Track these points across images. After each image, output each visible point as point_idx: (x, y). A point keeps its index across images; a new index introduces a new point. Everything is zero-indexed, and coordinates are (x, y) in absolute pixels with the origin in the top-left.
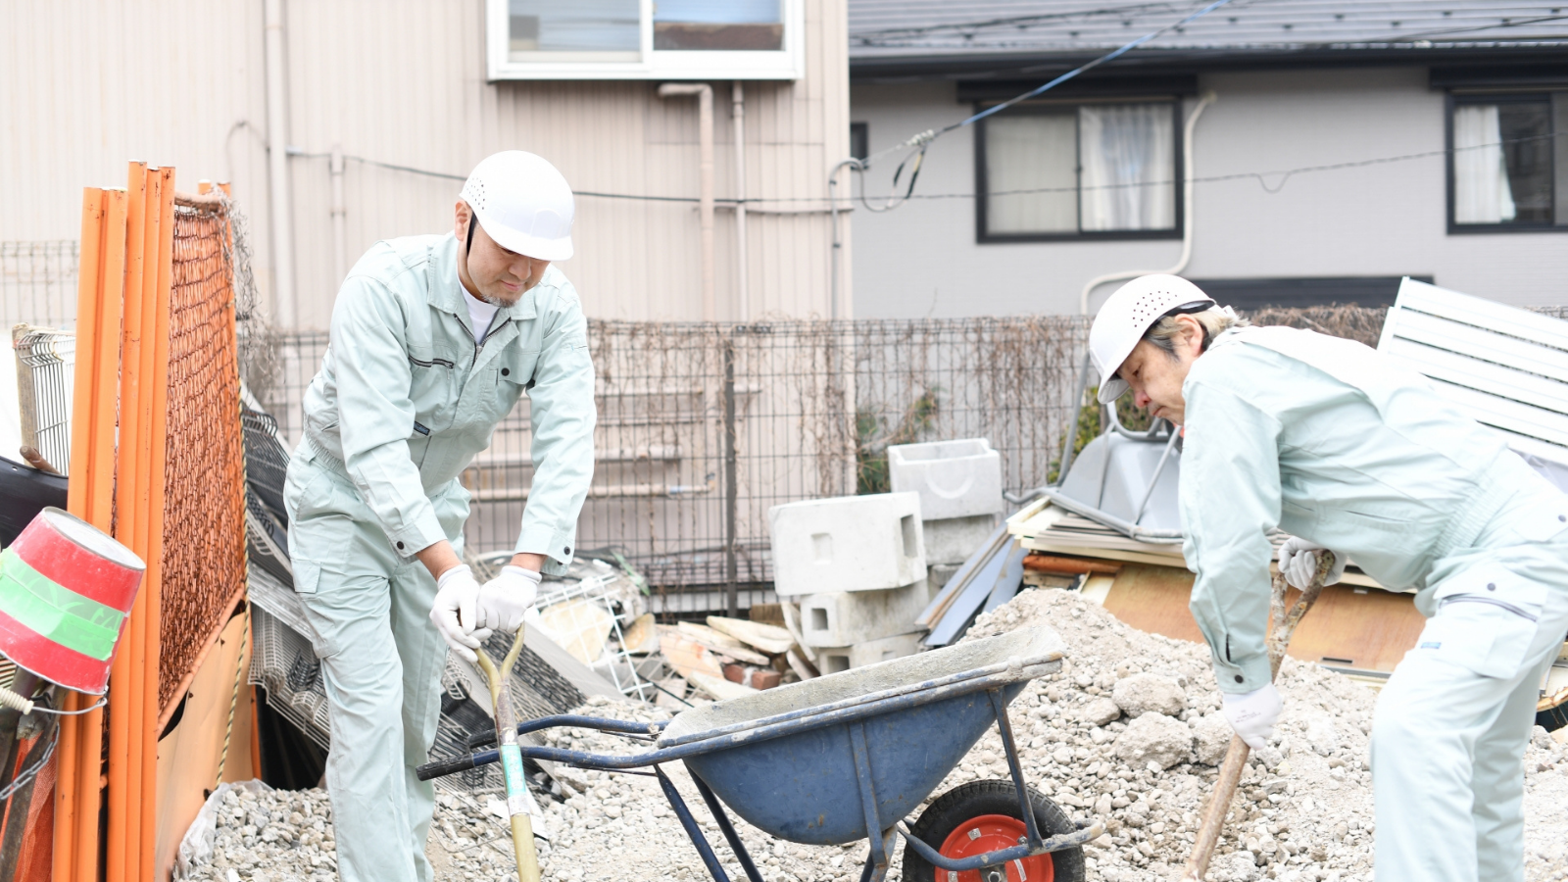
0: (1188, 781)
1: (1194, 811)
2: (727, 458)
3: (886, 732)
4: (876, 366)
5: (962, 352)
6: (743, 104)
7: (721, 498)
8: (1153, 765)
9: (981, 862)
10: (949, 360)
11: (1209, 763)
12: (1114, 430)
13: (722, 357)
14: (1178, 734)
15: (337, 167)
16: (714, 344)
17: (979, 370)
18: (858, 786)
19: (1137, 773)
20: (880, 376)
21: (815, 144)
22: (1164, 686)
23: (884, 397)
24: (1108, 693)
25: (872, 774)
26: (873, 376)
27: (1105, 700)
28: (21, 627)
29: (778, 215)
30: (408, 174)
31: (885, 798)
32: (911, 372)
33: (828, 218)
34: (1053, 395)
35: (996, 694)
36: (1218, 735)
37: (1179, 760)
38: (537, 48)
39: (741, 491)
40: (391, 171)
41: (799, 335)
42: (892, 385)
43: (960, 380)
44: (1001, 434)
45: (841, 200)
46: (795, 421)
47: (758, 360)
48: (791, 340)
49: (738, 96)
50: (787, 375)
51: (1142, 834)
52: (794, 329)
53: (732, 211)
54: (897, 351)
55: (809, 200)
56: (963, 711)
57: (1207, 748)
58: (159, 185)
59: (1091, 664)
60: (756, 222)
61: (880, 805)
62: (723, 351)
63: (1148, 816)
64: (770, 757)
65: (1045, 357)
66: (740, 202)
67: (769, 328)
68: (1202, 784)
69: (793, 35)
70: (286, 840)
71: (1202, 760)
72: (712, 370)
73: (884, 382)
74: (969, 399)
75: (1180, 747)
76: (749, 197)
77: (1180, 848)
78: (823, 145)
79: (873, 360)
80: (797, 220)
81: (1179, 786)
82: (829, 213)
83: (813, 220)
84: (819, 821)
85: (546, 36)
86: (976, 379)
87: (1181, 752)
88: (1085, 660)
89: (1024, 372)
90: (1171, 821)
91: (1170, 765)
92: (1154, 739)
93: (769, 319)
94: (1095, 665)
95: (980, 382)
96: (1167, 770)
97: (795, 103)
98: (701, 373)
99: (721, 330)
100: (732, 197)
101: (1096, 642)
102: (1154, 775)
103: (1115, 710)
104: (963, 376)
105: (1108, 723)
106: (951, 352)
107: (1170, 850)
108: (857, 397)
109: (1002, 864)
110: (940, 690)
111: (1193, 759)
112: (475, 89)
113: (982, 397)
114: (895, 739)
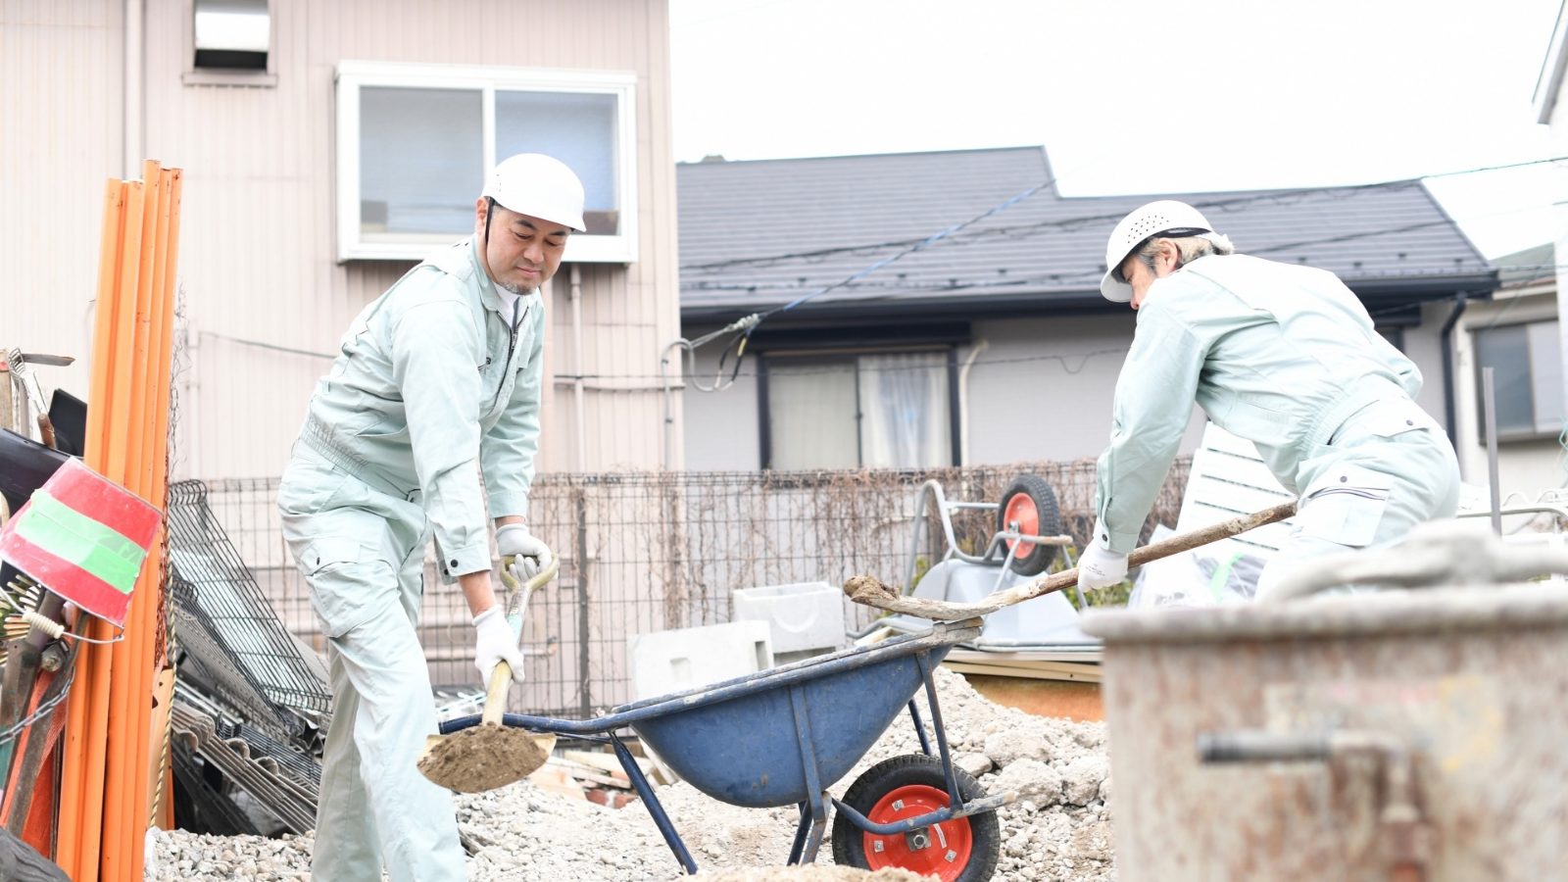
0: (1060, 818)
1: (1069, 843)
2: (580, 602)
3: (824, 694)
4: (719, 515)
5: (800, 502)
6: (580, 286)
7: (575, 642)
8: (1028, 805)
9: (907, 825)
10: (787, 509)
11: (1078, 803)
12: (954, 556)
13: (575, 507)
14: (1051, 777)
15: (193, 341)
16: (567, 494)
17: (816, 519)
18: (799, 747)
19: (1014, 813)
20: (723, 525)
21: (647, 325)
22: (1031, 738)
23: (728, 545)
24: (980, 749)
25: (812, 735)
26: (717, 525)
27: (978, 755)
28: (52, 557)
29: (614, 391)
30: (261, 349)
31: (824, 758)
32: (752, 521)
33: (661, 394)
34: (885, 543)
35: (923, 658)
36: (1086, 776)
37: (1050, 801)
38: (386, 231)
39: (594, 634)
40: (245, 346)
41: (646, 485)
42: (734, 534)
43: (798, 528)
44: (838, 578)
45: (673, 377)
46: (644, 568)
47: (609, 509)
48: (640, 491)
49: (576, 278)
50: (635, 523)
51: (1023, 862)
52: (642, 480)
53: (570, 388)
54: (738, 502)
55: (643, 377)
56: (893, 675)
57: (1077, 789)
58: (170, 183)
59: (960, 727)
60: (593, 397)
61: (819, 765)
62: (575, 500)
63: (1027, 847)
64: (718, 721)
65: (877, 506)
66: (578, 378)
67: (618, 479)
68: (1073, 822)
69: (628, 222)
70: (221, 872)
71: (1072, 800)
72: (565, 519)
73: (727, 530)
74: (807, 546)
75: (1051, 788)
76: (586, 373)
77: (1059, 873)
78: (655, 326)
79: (716, 510)
80: (631, 397)
81: (1052, 824)
82: (662, 390)
83: (646, 396)
84: (762, 781)
85: (394, 220)
86: (813, 528)
87: (1052, 793)
88: (955, 724)
89: (857, 521)
90: (1049, 851)
91: (1043, 805)
92: (1027, 782)
93: (619, 470)
94: (965, 728)
95: (817, 530)
96: (1040, 810)
97: (629, 287)
98: (555, 521)
99: (574, 480)
100: (570, 373)
101: (962, 709)
102: (1029, 813)
103: (988, 762)
104: (800, 524)
105: (982, 775)
106: (790, 502)
107: (1051, 875)
108: (702, 545)
109: (926, 829)
110: (873, 654)
111: (1063, 800)
112: (326, 269)
113: (819, 546)
114: (832, 701)
